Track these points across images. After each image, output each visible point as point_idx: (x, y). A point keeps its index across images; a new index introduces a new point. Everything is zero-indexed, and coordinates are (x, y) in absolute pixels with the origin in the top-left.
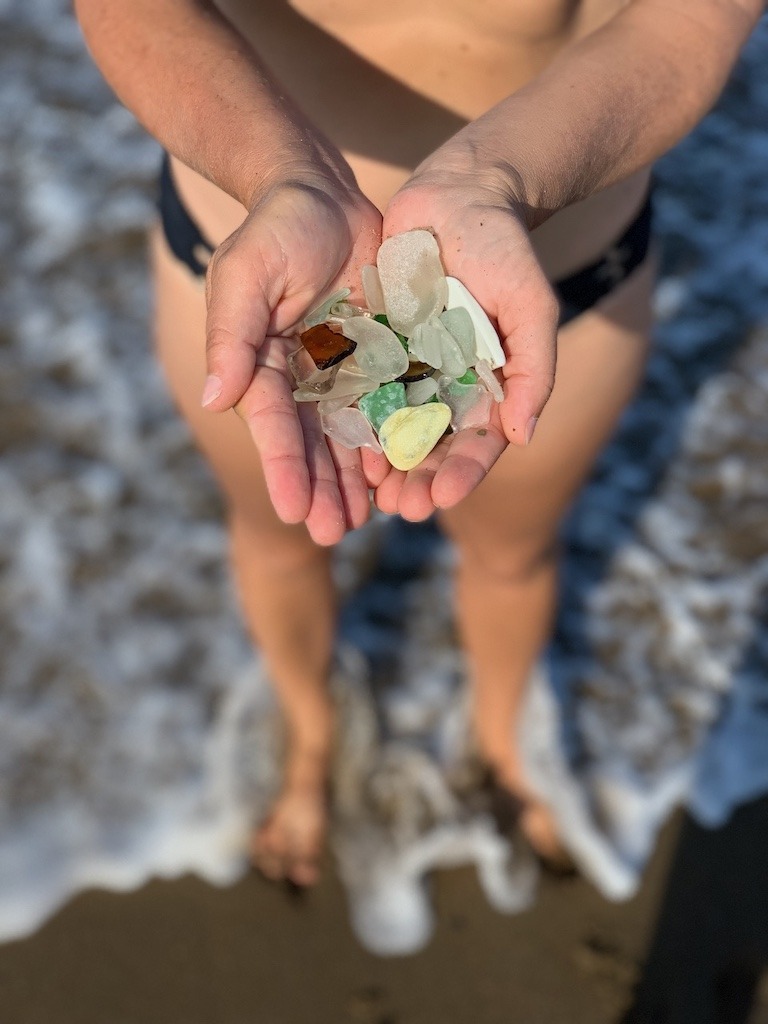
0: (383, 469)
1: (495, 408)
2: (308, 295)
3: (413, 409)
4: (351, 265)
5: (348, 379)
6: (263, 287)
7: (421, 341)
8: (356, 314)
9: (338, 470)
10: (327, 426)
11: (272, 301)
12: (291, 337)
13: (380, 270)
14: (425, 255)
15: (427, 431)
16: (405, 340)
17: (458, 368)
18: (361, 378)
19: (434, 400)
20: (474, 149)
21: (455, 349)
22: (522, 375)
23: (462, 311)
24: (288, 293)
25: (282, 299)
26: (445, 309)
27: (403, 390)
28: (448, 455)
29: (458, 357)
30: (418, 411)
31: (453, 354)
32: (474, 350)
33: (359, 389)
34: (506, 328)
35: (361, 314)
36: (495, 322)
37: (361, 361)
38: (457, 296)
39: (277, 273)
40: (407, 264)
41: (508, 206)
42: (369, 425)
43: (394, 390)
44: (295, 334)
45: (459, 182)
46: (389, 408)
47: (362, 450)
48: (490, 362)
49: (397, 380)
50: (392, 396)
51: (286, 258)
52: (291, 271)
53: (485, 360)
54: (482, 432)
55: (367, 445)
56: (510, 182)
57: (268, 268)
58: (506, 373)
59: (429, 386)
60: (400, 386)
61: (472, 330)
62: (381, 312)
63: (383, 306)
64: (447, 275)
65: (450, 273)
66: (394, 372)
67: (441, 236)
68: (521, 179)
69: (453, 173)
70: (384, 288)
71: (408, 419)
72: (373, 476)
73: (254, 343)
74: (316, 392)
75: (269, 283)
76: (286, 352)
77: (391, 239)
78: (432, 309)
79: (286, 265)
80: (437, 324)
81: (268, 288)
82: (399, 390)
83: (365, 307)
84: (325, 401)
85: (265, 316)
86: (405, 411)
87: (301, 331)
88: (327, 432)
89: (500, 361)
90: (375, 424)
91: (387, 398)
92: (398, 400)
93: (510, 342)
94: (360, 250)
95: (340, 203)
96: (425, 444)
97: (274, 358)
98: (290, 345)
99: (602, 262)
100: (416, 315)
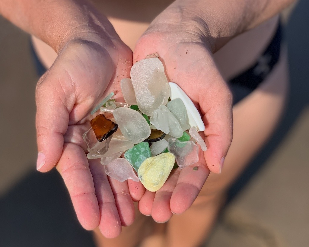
0: (141, 191)
1: (201, 154)
2: (89, 101)
3: (154, 157)
4: (115, 80)
5: (117, 143)
6: (63, 101)
7: (157, 119)
8: (118, 106)
9: (115, 195)
10: (108, 171)
11: (70, 107)
12: (85, 123)
13: (132, 80)
14: (156, 71)
15: (163, 169)
16: (148, 118)
17: (178, 132)
18: (125, 142)
19: (166, 151)
20: (182, 11)
21: (176, 122)
22: (215, 135)
23: (179, 100)
24: (79, 101)
25: (75, 104)
26: (170, 100)
27: (148, 146)
28: (178, 182)
29: (178, 126)
30: (157, 158)
31: (175, 125)
32: (187, 121)
33: (124, 148)
34: (204, 108)
35: (123, 106)
36: (198, 106)
37: (124, 133)
38: (176, 93)
39: (70, 92)
40: (147, 77)
41: (200, 41)
42: (131, 166)
43: (143, 147)
44: (87, 121)
45: (173, 29)
46: (142, 157)
47: (128, 181)
48: (197, 128)
49: (145, 141)
50: (142, 150)
51: (74, 83)
52: (78, 90)
53: (194, 127)
54: (196, 168)
55: (130, 178)
56: (201, 28)
57: (65, 90)
58: (206, 133)
59: (163, 144)
60: (147, 144)
61: (185, 111)
62: (134, 104)
63: (135, 100)
64: (169, 81)
65: (171, 80)
66: (143, 137)
67: (165, 61)
68: (207, 26)
69: (170, 25)
70: (135, 89)
71: (152, 164)
72: (135, 195)
73: (61, 132)
74: (98, 154)
75: (66, 98)
76: (82, 133)
77: (138, 63)
78: (162, 101)
79: (74, 87)
80: (165, 110)
81: (66, 101)
82: (146, 146)
83: (124, 102)
84: (105, 158)
85: (67, 116)
86: (150, 160)
87: (91, 119)
88: (108, 174)
89: (202, 128)
90: (134, 166)
91: (140, 151)
92: (145, 152)
93: (207, 116)
94: (120, 72)
95: (105, 48)
96: (163, 176)
97: (75, 138)
98: (84, 128)
99: (256, 64)
100: (153, 104)
